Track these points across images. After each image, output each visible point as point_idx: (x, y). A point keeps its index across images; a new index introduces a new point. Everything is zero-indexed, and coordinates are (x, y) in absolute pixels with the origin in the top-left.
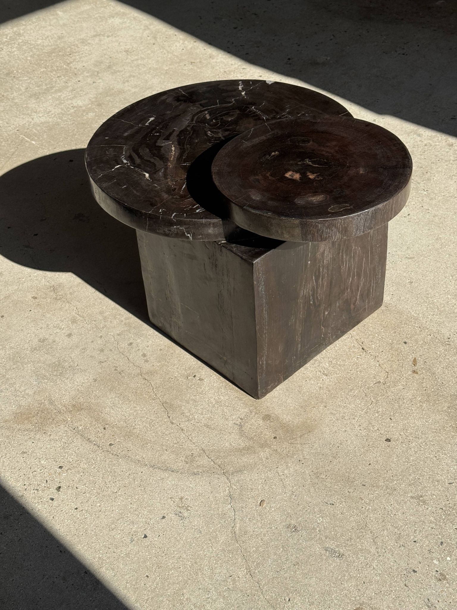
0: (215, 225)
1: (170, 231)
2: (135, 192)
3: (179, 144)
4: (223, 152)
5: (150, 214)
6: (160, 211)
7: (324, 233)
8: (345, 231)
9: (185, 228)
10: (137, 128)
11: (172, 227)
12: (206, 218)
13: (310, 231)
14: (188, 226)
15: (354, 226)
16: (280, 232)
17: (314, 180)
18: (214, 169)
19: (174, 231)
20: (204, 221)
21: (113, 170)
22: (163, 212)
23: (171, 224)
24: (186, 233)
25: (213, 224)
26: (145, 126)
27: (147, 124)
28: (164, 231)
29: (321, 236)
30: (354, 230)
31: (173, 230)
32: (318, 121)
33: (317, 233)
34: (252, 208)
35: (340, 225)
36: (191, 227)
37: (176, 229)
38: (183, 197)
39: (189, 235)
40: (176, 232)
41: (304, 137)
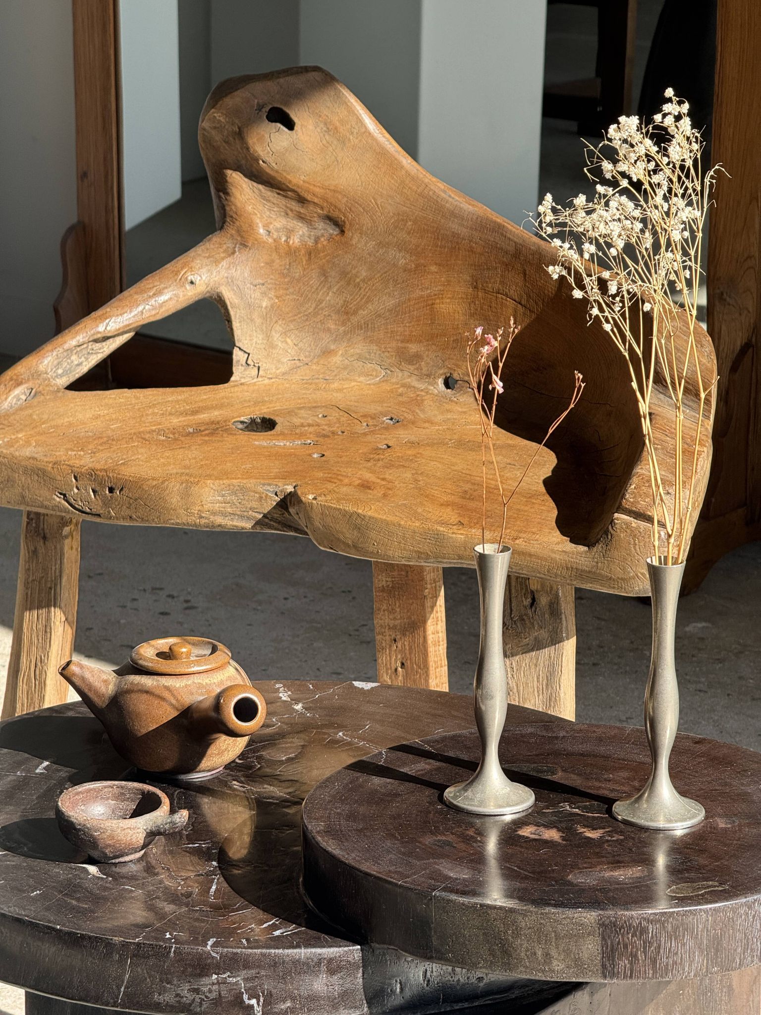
0: (333, 967)
1: (197, 991)
5: (138, 944)
6: (169, 936)
7: (662, 951)
8: (717, 950)
9: (246, 980)
10: (11, 778)
11: (205, 980)
12: (308, 945)
13: (626, 946)
14: (253, 972)
15: (739, 935)
17: (601, 841)
18: (315, 825)
19: (210, 991)
20: (303, 953)
22: (175, 938)
23: (202, 968)
24: (245, 997)
25: (330, 961)
26: (37, 774)
27: (38, 771)
28: (177, 995)
29: (654, 962)
30: (739, 950)
31: (205, 989)
32: (561, 735)
33: (645, 952)
34: (457, 893)
35: (702, 931)
36: (263, 973)
37: (218, 983)
38: (221, 908)
39: (254, 1002)
40: (213, 995)
41: (535, 763)
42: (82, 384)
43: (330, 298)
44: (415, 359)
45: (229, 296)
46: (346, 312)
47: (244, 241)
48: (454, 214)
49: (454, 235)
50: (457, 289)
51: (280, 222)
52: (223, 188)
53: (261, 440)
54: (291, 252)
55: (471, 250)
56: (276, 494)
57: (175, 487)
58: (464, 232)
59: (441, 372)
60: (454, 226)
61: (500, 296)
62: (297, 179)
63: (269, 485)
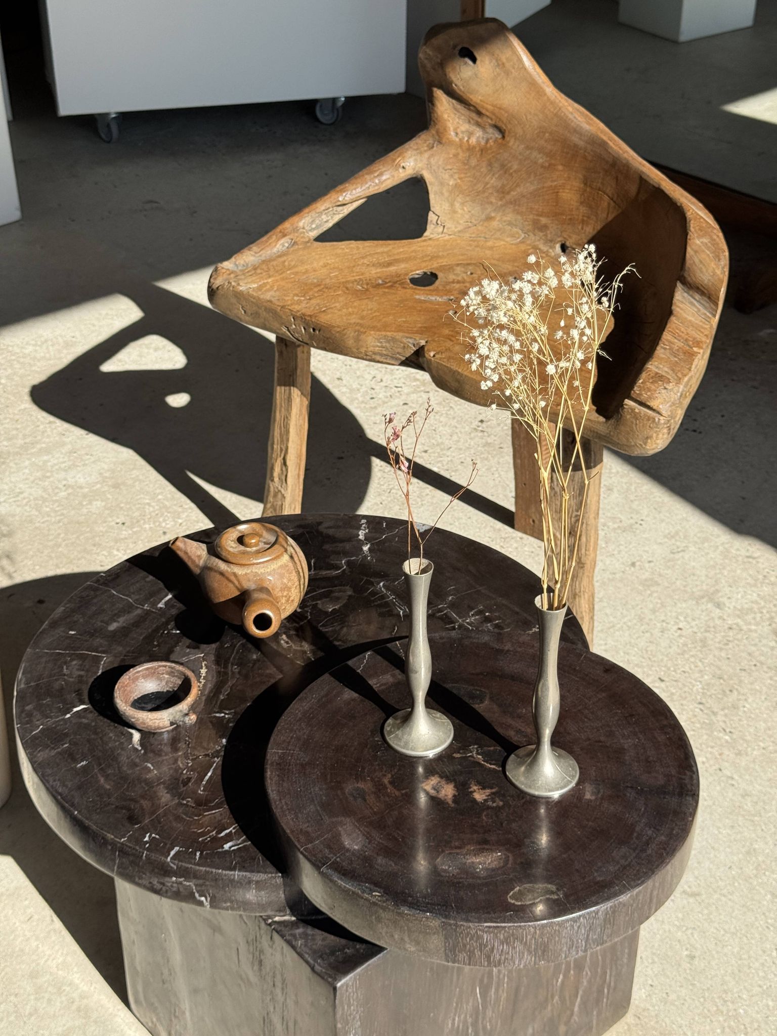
0: (259, 885)
1: (163, 884)
2: (102, 780)
3: (218, 662)
4: (298, 708)
5: (122, 844)
6: (147, 839)
7: (495, 951)
8: (544, 951)
9: (196, 885)
10: (139, 611)
11: (167, 879)
12: (243, 868)
13: (465, 946)
14: (201, 882)
15: (563, 941)
16: (396, 936)
17: (483, 806)
18: (273, 753)
19: (172, 886)
20: (236, 874)
21: (68, 716)
22: (152, 840)
23: (166, 871)
24: (197, 895)
25: (257, 882)
26: (157, 609)
27: (161, 605)
28: (150, 883)
29: (488, 957)
30: (565, 949)
31: (169, 884)
32: (506, 648)
33: (481, 950)
34: (339, 872)
35: (531, 939)
36: (207, 883)
37: (176, 883)
38: (203, 804)
39: (203, 899)
40: (174, 889)
41: (473, 685)
42: (324, 237)
43: (493, 181)
44: (543, 228)
45: (428, 176)
46: (502, 192)
47: (440, 139)
48: (577, 131)
49: (576, 146)
50: (574, 183)
51: (465, 127)
52: (431, 99)
53: (422, 295)
54: (470, 149)
55: (585, 158)
56: (414, 345)
57: (351, 333)
58: (581, 143)
59: (559, 239)
60: (575, 139)
61: (600, 192)
62: (475, 99)
63: (411, 338)
